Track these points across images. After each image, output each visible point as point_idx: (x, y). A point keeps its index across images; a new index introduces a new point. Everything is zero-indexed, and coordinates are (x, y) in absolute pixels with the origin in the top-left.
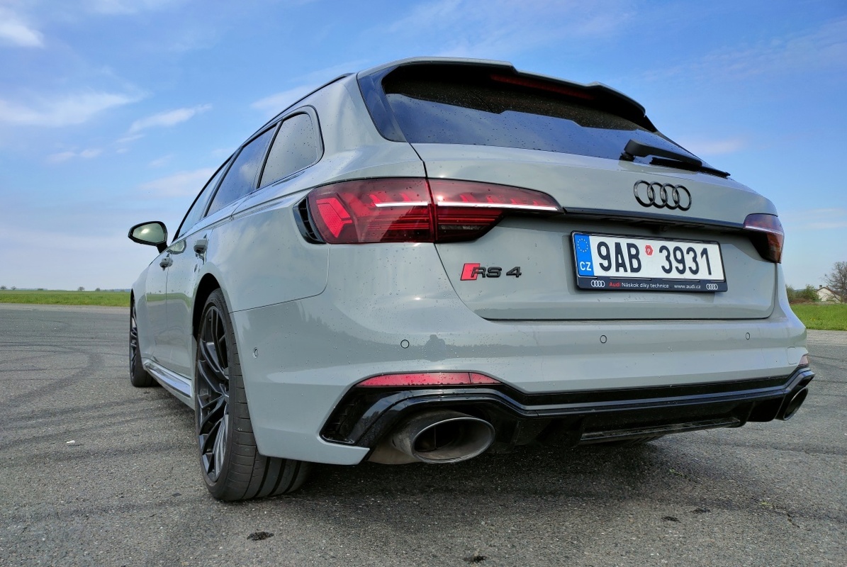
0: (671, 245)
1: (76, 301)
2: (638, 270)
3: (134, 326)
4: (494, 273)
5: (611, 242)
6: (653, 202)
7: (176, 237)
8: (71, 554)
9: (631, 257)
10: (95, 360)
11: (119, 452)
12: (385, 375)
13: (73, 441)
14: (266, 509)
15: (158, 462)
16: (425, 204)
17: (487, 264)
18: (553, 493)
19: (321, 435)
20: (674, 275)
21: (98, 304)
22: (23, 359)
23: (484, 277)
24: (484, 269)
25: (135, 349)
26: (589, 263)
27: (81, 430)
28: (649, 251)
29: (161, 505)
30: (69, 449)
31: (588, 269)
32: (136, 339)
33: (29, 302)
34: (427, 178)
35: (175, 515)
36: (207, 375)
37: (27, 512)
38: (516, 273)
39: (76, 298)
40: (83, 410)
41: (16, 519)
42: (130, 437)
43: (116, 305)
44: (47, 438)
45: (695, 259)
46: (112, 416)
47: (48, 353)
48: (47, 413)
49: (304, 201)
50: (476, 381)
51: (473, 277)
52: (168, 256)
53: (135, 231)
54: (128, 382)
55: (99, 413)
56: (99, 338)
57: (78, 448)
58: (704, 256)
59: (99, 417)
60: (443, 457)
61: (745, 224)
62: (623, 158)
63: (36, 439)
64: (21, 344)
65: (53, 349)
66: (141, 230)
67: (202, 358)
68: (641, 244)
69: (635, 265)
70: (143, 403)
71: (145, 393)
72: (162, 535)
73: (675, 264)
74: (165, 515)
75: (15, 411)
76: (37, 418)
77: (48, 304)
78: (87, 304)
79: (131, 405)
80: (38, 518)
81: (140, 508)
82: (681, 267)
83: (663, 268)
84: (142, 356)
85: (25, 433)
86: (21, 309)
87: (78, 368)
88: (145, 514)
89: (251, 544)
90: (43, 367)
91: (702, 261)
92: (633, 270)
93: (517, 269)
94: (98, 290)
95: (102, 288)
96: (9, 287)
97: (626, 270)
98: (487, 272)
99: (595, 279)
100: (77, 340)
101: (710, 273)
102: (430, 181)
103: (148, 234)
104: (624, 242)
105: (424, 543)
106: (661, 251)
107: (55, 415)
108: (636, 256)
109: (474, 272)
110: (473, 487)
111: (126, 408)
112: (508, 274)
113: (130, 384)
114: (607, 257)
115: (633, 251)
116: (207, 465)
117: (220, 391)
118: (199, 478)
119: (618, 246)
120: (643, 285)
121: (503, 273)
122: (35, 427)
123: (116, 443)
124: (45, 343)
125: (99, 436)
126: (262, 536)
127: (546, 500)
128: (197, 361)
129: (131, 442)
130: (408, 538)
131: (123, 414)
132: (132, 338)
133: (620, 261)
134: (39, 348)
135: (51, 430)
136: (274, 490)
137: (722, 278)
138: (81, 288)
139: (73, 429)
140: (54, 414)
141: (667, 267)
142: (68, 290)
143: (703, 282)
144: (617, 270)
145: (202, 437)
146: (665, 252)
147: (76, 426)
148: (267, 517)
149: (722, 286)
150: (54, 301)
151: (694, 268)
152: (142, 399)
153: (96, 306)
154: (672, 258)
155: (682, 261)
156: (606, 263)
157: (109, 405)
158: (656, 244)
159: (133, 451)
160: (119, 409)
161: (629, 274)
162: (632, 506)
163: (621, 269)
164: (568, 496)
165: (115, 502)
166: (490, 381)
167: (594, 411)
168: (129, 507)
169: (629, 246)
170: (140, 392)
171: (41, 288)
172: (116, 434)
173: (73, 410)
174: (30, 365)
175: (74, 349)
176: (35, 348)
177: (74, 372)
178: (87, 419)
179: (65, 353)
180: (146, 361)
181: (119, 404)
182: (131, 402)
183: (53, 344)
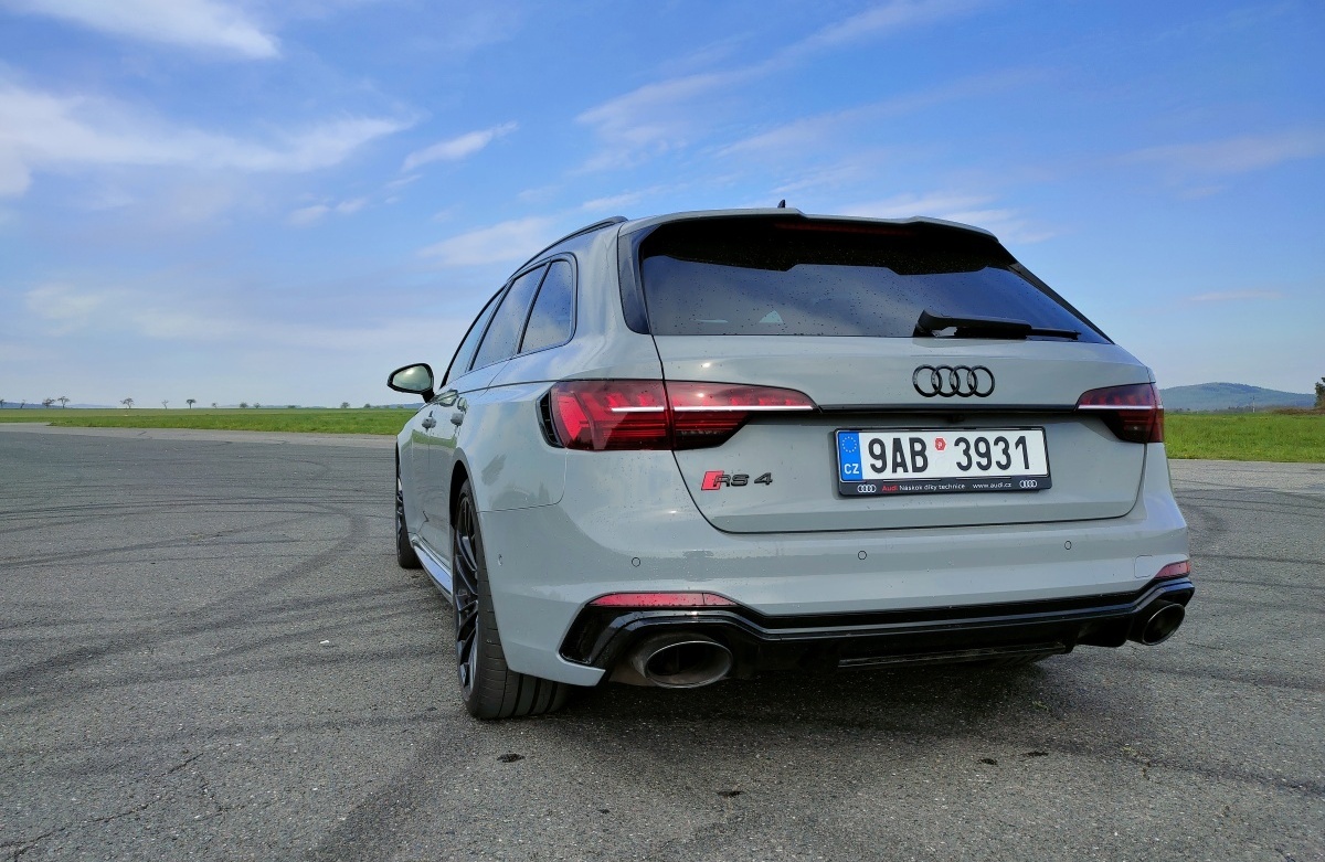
0: (972, 436)
1: (339, 427)
2: (924, 468)
4: (740, 481)
5: (888, 438)
6: (938, 390)
7: (444, 384)
8: (321, 767)
9: (914, 454)
10: (358, 524)
11: (376, 656)
12: (617, 593)
13: (327, 641)
14: (523, 729)
15: (418, 669)
16: (661, 409)
17: (730, 471)
18: (861, 726)
19: (560, 652)
20: (975, 472)
21: (367, 431)
22: (272, 524)
23: (728, 485)
24: (727, 476)
25: (402, 518)
26: (857, 465)
27: (337, 626)
28: (940, 445)
29: (414, 719)
30: (323, 650)
31: (855, 472)
32: (402, 505)
34: (664, 380)
35: (427, 732)
36: (464, 573)
37: (279, 721)
38: (765, 479)
39: (338, 423)
40: (340, 600)
41: (269, 729)
42: (390, 637)
43: (390, 434)
44: (300, 636)
45: (1005, 451)
46: (373, 608)
47: (302, 515)
48: (301, 604)
49: (547, 395)
50: (710, 602)
51: (715, 486)
52: (431, 414)
53: (396, 377)
54: (394, 561)
55: (357, 604)
56: (364, 491)
57: (333, 649)
58: (1021, 446)
59: (357, 610)
60: (683, 682)
61: (1078, 404)
62: (917, 334)
63: (288, 638)
64: (270, 501)
65: (307, 508)
66: (403, 374)
67: (459, 553)
68: (929, 438)
69: (920, 462)
70: (410, 591)
71: (412, 577)
72: (411, 753)
73: (975, 458)
74: (417, 731)
75: (264, 600)
76: (289, 610)
77: (302, 431)
78: (352, 432)
79: (395, 594)
80: (290, 728)
81: (392, 722)
82: (984, 462)
83: (959, 464)
84: (410, 532)
85: (274, 631)
86: (268, 442)
87: (338, 539)
88: (398, 728)
89: (499, 765)
90: (295, 537)
91: (1016, 454)
92: (916, 469)
93: (768, 475)
94: (368, 406)
95: (373, 404)
96: (251, 404)
97: (906, 470)
98: (731, 481)
99: (863, 484)
100: (338, 493)
101: (1027, 467)
102: (667, 384)
103: (412, 377)
104: (905, 437)
105: (683, 774)
106: (957, 444)
107: (308, 607)
108: (922, 453)
109: (716, 481)
110: (768, 714)
111: (386, 599)
112: (757, 481)
113: (396, 564)
114: (882, 457)
115: (918, 447)
116: (463, 677)
118: (458, 690)
119: (897, 443)
120: (927, 487)
121: (751, 481)
122: (286, 622)
123: (374, 645)
124: (299, 500)
125: (356, 635)
126: (513, 758)
127: (849, 733)
128: (454, 554)
129: (391, 643)
130: (667, 768)
131: (384, 607)
132: (398, 505)
133: (899, 460)
134: (290, 506)
135: (304, 626)
136: (532, 708)
137: (1045, 472)
138: (345, 405)
139: (328, 624)
140: (307, 605)
141: (965, 463)
142: (327, 407)
143: (1014, 479)
144: (894, 471)
145: (460, 643)
146: (963, 446)
147: (332, 622)
148: (522, 739)
149: (1043, 483)
150: (309, 427)
151: (1004, 462)
152: (408, 586)
154: (972, 452)
155: (987, 455)
156: (879, 464)
157: (371, 593)
158: (950, 437)
159: (391, 656)
160: (380, 599)
161: (911, 475)
162: (953, 744)
163: (900, 470)
164: (878, 728)
165: (368, 715)
166: (726, 603)
167: (849, 635)
168: (382, 721)
169: (913, 441)
170: (409, 573)
171: (292, 404)
172: (375, 633)
173: (329, 600)
174: (280, 533)
175: (333, 509)
176: (286, 507)
177: (332, 544)
178: (344, 612)
179: (321, 514)
180: (413, 538)
181: (380, 592)
182: (397, 589)
183: (308, 500)
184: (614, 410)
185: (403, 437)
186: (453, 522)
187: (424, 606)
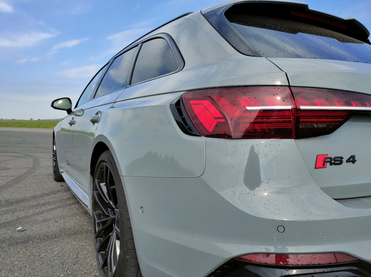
1: (29, 126)
3: (55, 149)
4: (337, 161)
7: (76, 106)
10: (36, 161)
11: (47, 237)
13: (20, 228)
15: (70, 246)
16: (289, 107)
23: (331, 164)
24: (331, 159)
25: (55, 161)
27: (26, 217)
30: (18, 235)
32: (56, 156)
33: (8, 126)
34: (289, 86)
36: (100, 202)
38: (352, 160)
39: (29, 124)
40: (28, 200)
42: (53, 223)
43: (47, 128)
44: (6, 224)
46: (44, 205)
47: (13, 158)
49: (179, 101)
51: (324, 166)
52: (73, 118)
53: (55, 103)
54: (52, 178)
55: (36, 203)
56: (38, 148)
57: (23, 233)
59: (36, 206)
64: (1, 152)
65: (16, 154)
66: (58, 102)
67: (97, 190)
70: (60, 194)
71: (61, 186)
76: (3, 207)
77: (17, 127)
78: (34, 127)
79: (54, 196)
84: (59, 167)
86: (4, 130)
87: (28, 168)
90: (10, 167)
93: (354, 157)
95: (41, 119)
98: (333, 161)
100: (28, 149)
103: (62, 103)
107: (12, 205)
109: (325, 161)
111: (50, 199)
112: (348, 161)
113: (53, 179)
116: (101, 261)
117: (109, 214)
121: (344, 160)
123: (45, 229)
124: (13, 151)
125: (35, 222)
128: (93, 191)
129: (54, 228)
131: (49, 203)
132: (54, 156)
134: (9, 154)
135: (9, 217)
138: (31, 119)
139: (21, 216)
140: (12, 204)
142: (26, 120)
145: (97, 240)
147: (23, 214)
150: (19, 126)
152: (59, 191)
153: (38, 128)
157: (42, 196)
159: (55, 237)
160: (47, 199)
170: (59, 184)
171: (14, 119)
172: (45, 220)
173: (23, 200)
174: (4, 165)
175: (26, 155)
176: (8, 154)
177: (25, 171)
178: (29, 207)
179: (22, 157)
180: (61, 170)
181: (47, 195)
182: (54, 193)
183: (16, 151)
184: (248, 108)
185: (57, 129)
186: (92, 173)
187: (68, 202)
